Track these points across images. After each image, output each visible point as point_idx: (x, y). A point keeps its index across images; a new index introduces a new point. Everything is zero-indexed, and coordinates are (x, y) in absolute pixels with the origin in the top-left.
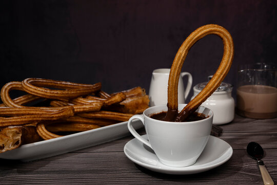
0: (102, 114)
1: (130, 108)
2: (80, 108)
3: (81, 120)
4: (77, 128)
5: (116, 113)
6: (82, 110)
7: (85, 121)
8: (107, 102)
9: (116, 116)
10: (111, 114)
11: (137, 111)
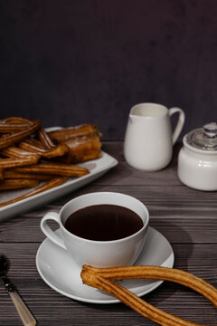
0: (39, 168)
1: (76, 154)
3: (14, 176)
5: (56, 167)
6: (14, 165)
7: (19, 176)
8: (46, 155)
9: (57, 170)
10: (51, 168)
11: (85, 158)
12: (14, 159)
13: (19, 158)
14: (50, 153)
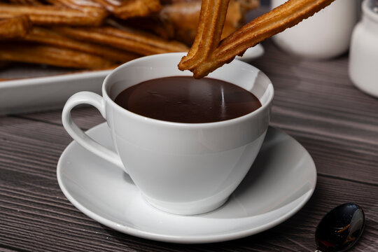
0: (106, 34)
2: (52, 16)
3: (60, 42)
4: (49, 58)
5: (139, 39)
6: (56, 20)
8: (119, 10)
9: (137, 45)
10: (128, 39)
12: (59, 9)
13: (68, 8)
14: (124, 9)
